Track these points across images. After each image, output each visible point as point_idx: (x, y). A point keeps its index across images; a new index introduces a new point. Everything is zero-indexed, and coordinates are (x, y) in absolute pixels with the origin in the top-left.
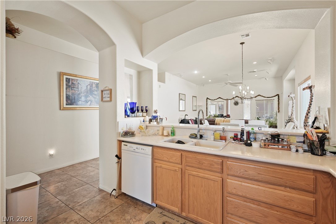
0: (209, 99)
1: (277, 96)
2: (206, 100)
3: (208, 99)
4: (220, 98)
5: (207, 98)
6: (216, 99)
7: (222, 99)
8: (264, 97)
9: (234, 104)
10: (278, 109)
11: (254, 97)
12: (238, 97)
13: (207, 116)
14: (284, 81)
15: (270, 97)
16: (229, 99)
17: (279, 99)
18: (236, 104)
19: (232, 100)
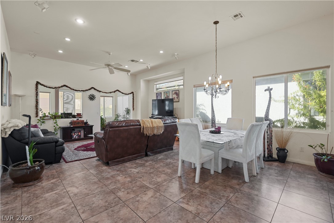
0: (41, 84)
1: (132, 94)
2: (35, 86)
3: (39, 86)
4: (67, 86)
5: (38, 83)
7: (70, 88)
8: (122, 93)
9: (89, 98)
10: (133, 107)
11: (113, 92)
12: (95, 89)
13: (37, 116)
14: (141, 80)
15: (127, 94)
16: (82, 91)
17: (133, 96)
18: (92, 98)
19: (86, 91)
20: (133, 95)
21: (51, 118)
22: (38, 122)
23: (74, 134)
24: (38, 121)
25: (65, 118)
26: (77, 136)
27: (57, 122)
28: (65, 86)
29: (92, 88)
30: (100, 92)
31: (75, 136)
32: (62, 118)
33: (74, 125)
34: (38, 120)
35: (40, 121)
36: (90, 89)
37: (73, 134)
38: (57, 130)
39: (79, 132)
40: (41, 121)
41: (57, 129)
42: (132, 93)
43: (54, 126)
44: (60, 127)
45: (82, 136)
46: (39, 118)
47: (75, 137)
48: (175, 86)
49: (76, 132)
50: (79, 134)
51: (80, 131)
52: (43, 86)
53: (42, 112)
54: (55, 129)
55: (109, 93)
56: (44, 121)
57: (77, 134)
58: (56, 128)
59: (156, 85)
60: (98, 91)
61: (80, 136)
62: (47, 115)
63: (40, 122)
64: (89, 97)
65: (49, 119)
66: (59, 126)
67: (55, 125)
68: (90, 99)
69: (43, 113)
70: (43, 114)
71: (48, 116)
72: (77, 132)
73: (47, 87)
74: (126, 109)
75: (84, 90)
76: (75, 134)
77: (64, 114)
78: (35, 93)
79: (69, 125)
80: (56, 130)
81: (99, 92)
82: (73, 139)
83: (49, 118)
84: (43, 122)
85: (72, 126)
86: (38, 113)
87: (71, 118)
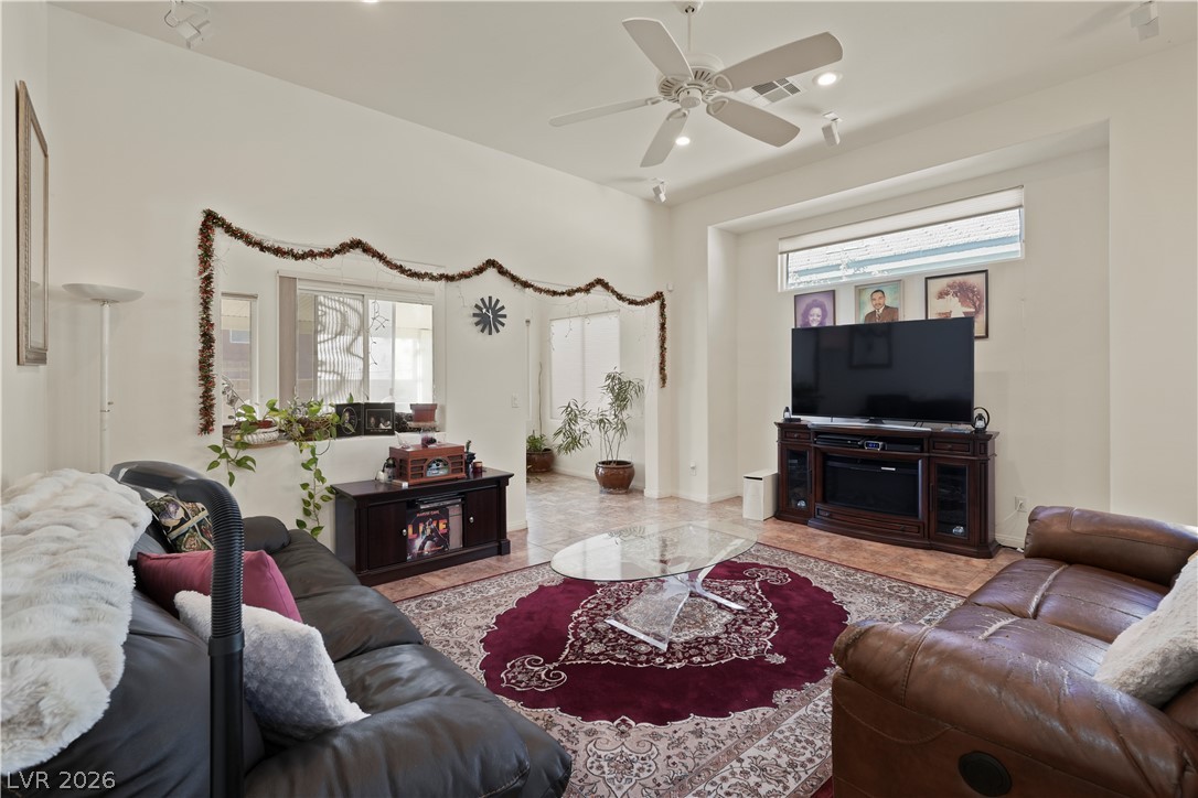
0: (229, 230)
1: (657, 304)
2: (195, 239)
3: (220, 238)
4: (367, 250)
5: (211, 221)
6: (329, 254)
7: (381, 257)
8: (620, 297)
9: (477, 319)
10: (662, 369)
11: (579, 290)
12: (502, 271)
13: (207, 428)
14: (710, 228)
15: (639, 300)
16: (442, 277)
17: (662, 315)
18: (489, 317)
19: (464, 282)
20: (663, 306)
21: (286, 434)
22: (214, 465)
23: (416, 531)
24: (215, 456)
25: (358, 434)
26: (428, 543)
27: (315, 460)
28: (356, 244)
29: (491, 263)
30: (526, 285)
31: (420, 543)
32: (341, 432)
33: (414, 476)
34: (216, 448)
35: (226, 455)
36: (479, 271)
37: (410, 530)
38: (318, 507)
39: (437, 518)
40: (232, 453)
41: (321, 502)
42: (659, 296)
43: (305, 486)
44: (332, 489)
45: (455, 542)
46: (216, 437)
47: (422, 548)
48: (836, 267)
49: (424, 520)
50: (442, 526)
51: (443, 514)
52: (240, 243)
53: (231, 402)
54: (305, 502)
55: (563, 293)
56: (247, 458)
57: (428, 531)
58: (311, 496)
59: (787, 252)
60: (514, 279)
61: (442, 540)
62: (259, 417)
63: (223, 462)
64: (475, 315)
65: (272, 443)
66: (328, 484)
67: (308, 476)
68: (480, 327)
69: (238, 404)
70: (239, 415)
71: (266, 424)
72: (427, 518)
73: (263, 248)
74: (609, 376)
75: (450, 274)
76: (421, 529)
77: (351, 413)
78: (197, 282)
79: (383, 476)
80: (311, 508)
81: (519, 286)
82: (409, 558)
83: (275, 435)
84: (241, 463)
85: (405, 485)
86: (212, 406)
87: (390, 433)
